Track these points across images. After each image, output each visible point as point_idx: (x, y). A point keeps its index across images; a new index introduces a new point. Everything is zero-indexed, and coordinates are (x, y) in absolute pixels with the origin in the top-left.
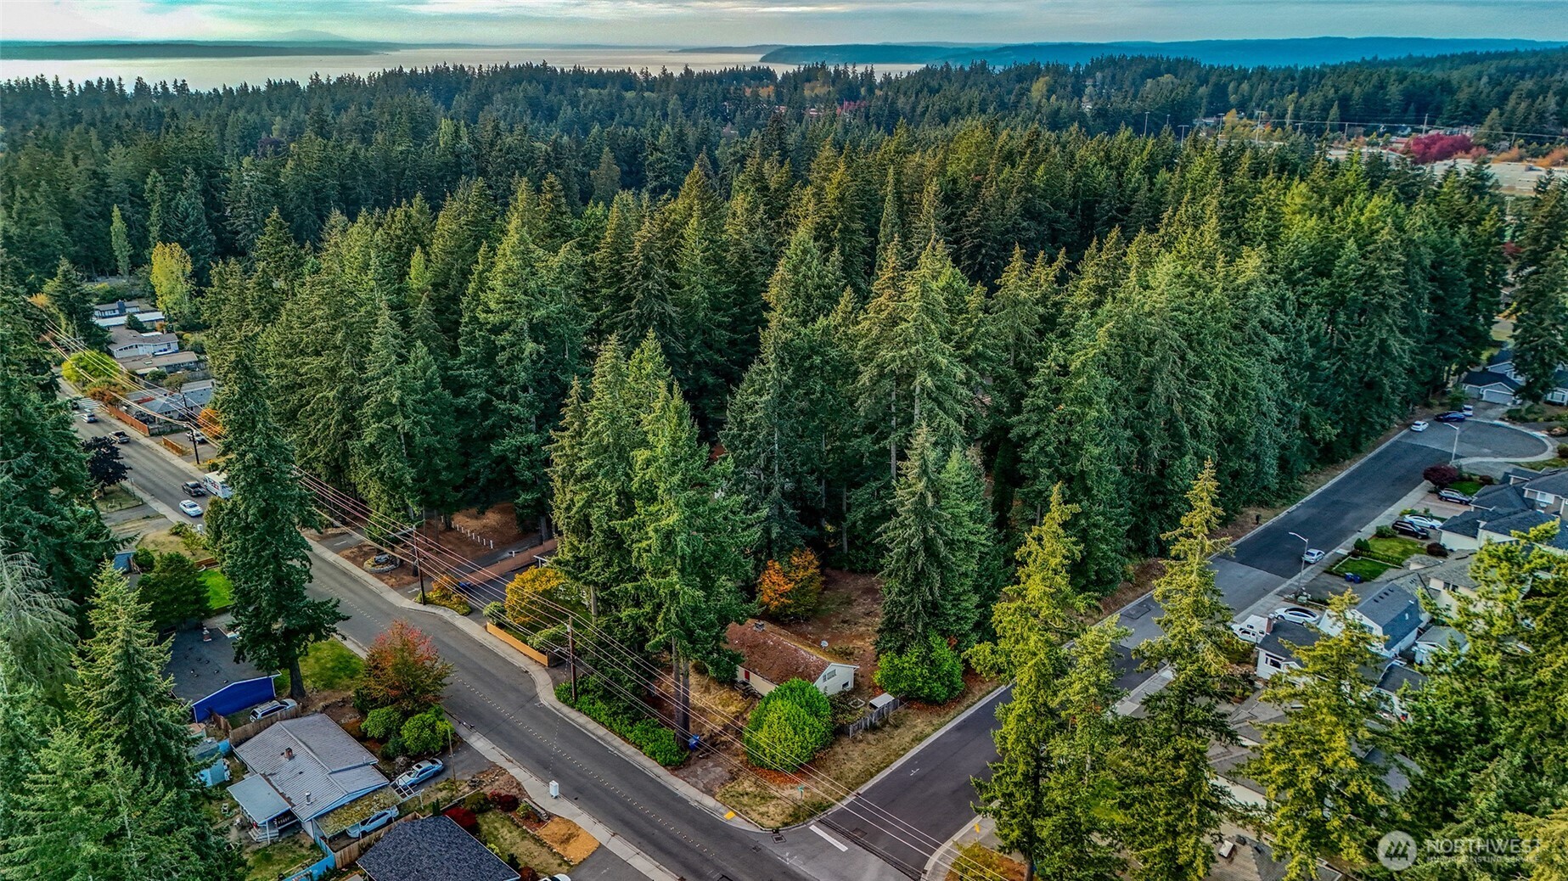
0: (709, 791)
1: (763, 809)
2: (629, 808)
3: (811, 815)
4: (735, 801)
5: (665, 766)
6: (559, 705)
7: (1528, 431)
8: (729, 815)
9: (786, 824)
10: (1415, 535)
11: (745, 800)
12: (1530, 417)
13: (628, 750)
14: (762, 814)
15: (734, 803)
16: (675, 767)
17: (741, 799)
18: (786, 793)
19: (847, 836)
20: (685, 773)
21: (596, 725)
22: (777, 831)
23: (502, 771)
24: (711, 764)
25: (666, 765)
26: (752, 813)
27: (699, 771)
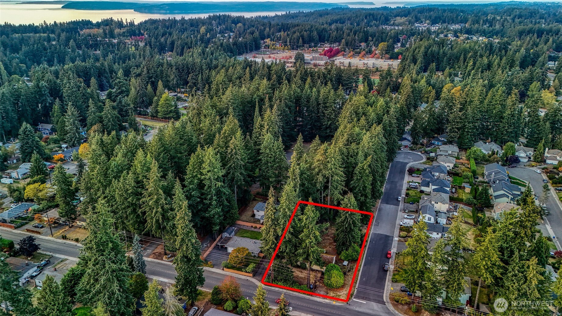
2: (311, 308)
5: (309, 295)
6: (267, 287)
7: (416, 153)
10: (415, 188)
12: (415, 148)
13: (296, 294)
19: (363, 298)
21: (282, 289)
24: (319, 291)
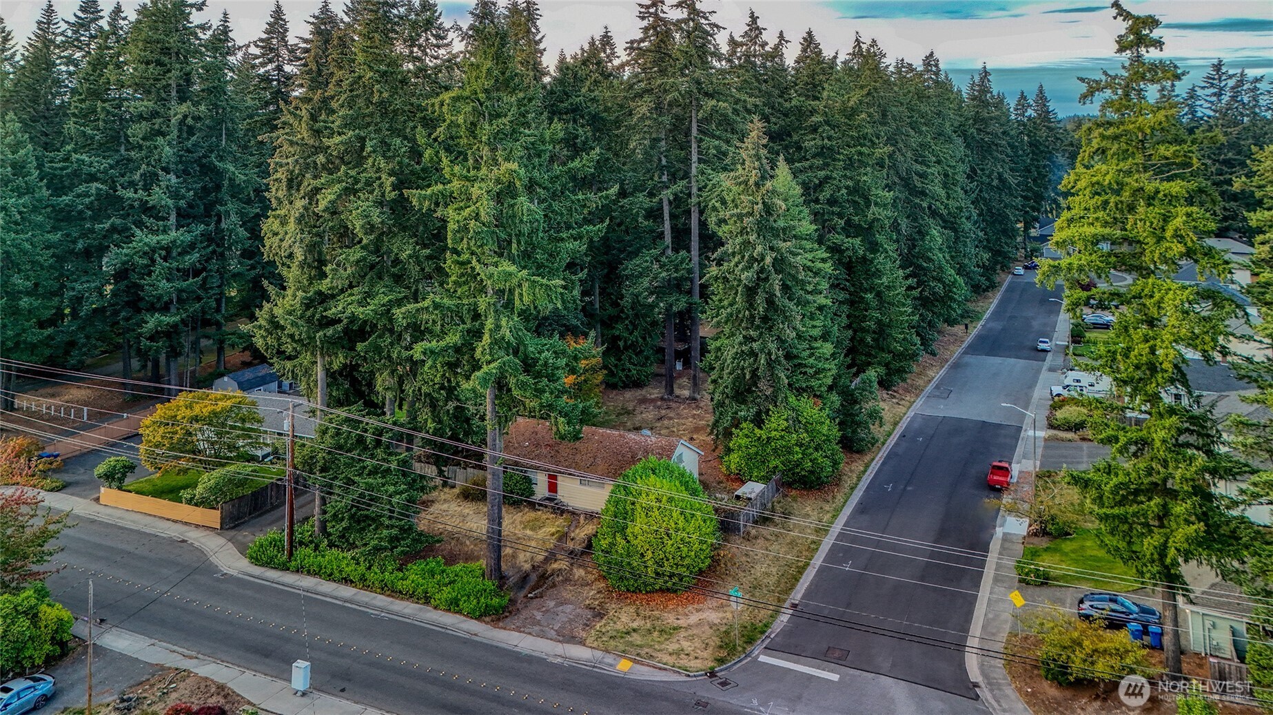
0: (572, 639)
1: (673, 647)
2: (448, 686)
3: (750, 641)
4: (622, 642)
5: (479, 618)
6: (258, 571)
8: (624, 666)
9: (721, 661)
11: (636, 638)
13: (407, 608)
14: (677, 653)
15: (622, 647)
16: (497, 615)
17: (628, 638)
18: (694, 619)
20: (517, 621)
21: (334, 585)
22: (712, 674)
23: (182, 674)
24: (552, 604)
25: (481, 615)
26: (659, 655)
27: (539, 616)
